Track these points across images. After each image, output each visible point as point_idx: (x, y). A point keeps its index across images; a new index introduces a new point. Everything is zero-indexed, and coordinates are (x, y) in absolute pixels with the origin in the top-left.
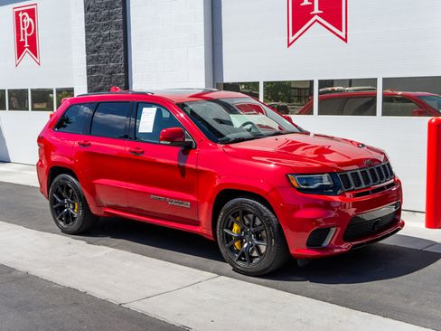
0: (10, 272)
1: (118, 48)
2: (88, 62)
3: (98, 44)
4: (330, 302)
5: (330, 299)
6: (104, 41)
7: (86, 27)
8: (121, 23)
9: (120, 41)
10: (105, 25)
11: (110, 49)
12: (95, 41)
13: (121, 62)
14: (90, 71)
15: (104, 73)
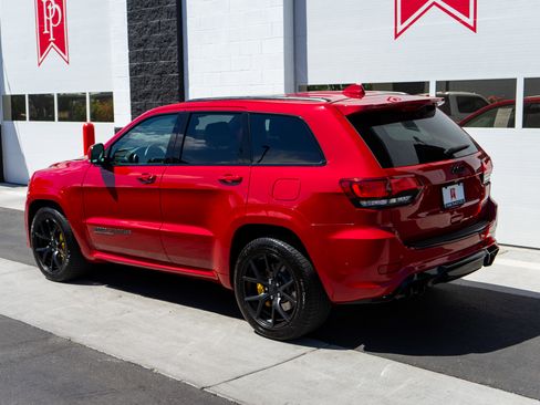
0: (47, 339)
1: (170, 41)
2: (131, 59)
3: (144, 37)
4: (491, 386)
5: (490, 381)
6: (152, 32)
7: (128, 15)
8: (175, 9)
9: (172, 32)
10: (154, 12)
11: (159, 43)
12: (141, 32)
13: (175, 60)
14: (133, 71)
15: (151, 73)
